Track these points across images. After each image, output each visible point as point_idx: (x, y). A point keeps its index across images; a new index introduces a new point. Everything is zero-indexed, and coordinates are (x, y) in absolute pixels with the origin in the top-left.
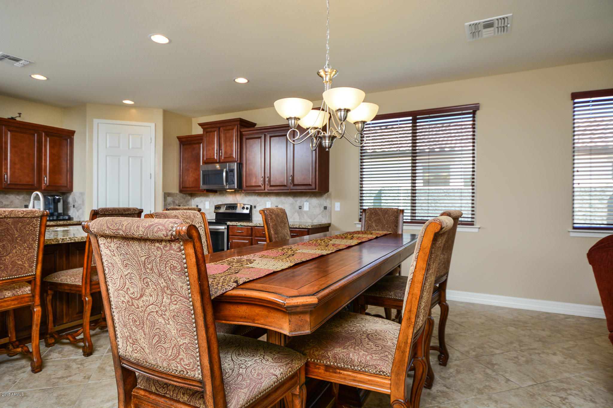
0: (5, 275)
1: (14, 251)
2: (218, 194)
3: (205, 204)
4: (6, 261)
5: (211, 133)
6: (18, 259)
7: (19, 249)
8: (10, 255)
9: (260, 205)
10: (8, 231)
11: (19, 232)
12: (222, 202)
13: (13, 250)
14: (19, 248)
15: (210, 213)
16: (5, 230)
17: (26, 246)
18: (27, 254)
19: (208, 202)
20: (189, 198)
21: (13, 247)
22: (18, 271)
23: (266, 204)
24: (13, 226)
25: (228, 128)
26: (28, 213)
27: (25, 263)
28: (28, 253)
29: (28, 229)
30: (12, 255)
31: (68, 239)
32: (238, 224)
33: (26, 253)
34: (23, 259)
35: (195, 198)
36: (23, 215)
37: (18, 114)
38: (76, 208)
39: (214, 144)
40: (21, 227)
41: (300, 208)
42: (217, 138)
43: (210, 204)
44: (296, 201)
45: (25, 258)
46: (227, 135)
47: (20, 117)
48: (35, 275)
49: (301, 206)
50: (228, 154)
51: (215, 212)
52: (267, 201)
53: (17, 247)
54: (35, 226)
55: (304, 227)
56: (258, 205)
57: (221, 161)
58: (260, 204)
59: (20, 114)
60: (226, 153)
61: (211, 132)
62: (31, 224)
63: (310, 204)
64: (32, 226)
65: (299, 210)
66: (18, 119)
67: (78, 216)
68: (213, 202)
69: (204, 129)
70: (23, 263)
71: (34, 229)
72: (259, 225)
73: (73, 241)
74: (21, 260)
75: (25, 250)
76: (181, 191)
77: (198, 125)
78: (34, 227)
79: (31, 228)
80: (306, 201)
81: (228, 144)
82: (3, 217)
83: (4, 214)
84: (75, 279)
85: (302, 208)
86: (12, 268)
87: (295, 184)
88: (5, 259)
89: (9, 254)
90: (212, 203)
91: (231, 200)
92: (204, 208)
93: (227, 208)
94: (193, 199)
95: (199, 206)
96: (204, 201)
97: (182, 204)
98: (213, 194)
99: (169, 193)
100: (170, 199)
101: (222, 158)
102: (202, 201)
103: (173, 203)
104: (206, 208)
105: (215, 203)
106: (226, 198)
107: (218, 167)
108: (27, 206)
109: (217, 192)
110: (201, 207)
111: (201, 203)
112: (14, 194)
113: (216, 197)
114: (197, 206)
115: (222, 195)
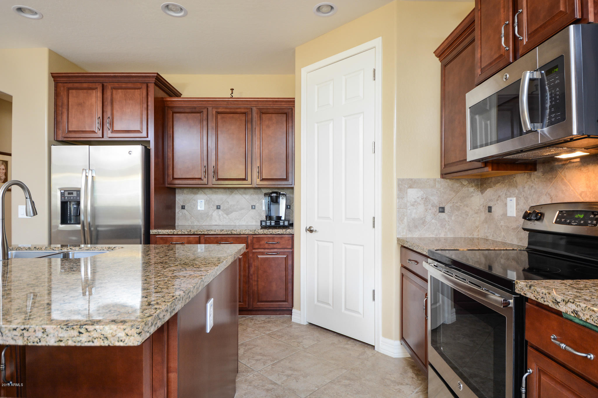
3: (506, 205)
19: (514, 199)
20: (472, 189)
35: (486, 189)
47: (233, 93)
57: (520, 52)
60: (532, 16)
66: (230, 96)
68: (526, 198)
90: (522, 203)
91: (581, 190)
92: (505, 214)
93: (564, 217)
94: (482, 193)
95: (493, 210)
96: (504, 195)
97: (450, 205)
98: (526, 175)
99: (412, 179)
100: (413, 194)
101: (522, 40)
102: (499, 196)
103: (426, 200)
104: (508, 215)
105: (530, 201)
106: (565, 184)
107: (508, 76)
108: (254, 207)
109: (535, 170)
110: (497, 210)
111: (497, 200)
112: (240, 192)
113: (532, 185)
114: (490, 209)
115: (549, 176)
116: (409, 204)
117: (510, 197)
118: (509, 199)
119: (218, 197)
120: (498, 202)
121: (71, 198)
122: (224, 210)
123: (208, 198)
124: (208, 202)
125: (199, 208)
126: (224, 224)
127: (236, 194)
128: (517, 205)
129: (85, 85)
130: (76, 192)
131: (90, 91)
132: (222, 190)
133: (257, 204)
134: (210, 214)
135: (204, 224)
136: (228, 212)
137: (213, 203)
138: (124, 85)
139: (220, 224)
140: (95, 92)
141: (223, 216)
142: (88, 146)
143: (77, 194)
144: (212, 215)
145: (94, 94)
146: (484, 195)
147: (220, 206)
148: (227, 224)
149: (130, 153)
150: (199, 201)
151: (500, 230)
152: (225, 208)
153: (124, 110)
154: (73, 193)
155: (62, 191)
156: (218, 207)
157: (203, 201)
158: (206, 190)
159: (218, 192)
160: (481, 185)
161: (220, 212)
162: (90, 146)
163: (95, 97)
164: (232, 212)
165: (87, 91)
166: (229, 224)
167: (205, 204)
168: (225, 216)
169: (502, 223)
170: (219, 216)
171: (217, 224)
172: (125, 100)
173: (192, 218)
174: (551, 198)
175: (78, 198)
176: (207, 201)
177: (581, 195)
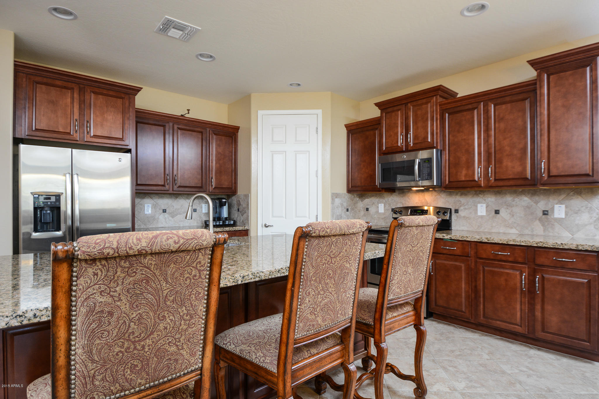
0: (143, 382)
1: (161, 326)
2: (396, 193)
3: (378, 207)
4: (146, 350)
5: (393, 114)
6: (170, 342)
7: (172, 320)
8: (152, 336)
9: (465, 209)
10: (147, 282)
11: (171, 285)
12: (403, 205)
13: (159, 324)
14: (171, 318)
15: (385, 218)
16: (142, 281)
17: (185, 312)
18: (186, 330)
19: (383, 205)
20: (358, 199)
21: (159, 318)
22: (169, 368)
23: (477, 206)
24: (157, 273)
25: (420, 102)
26: (187, 240)
27: (183, 348)
28: (189, 326)
29: (188, 275)
30: (158, 335)
31: (251, 276)
32: (446, 237)
33: (185, 327)
34: (179, 341)
35: (365, 199)
36: (178, 246)
37: (187, 110)
38: (241, 212)
39: (397, 127)
40: (174, 273)
41: (545, 213)
42: (402, 118)
43: (385, 207)
44: (537, 203)
45: (183, 337)
46: (419, 113)
47: (189, 113)
48: (201, 369)
49: (547, 211)
50: (420, 139)
51: (393, 217)
52: (479, 203)
53: (167, 316)
54: (202, 268)
55: (590, 249)
56: (462, 208)
57: (409, 148)
58: (466, 207)
59: (188, 110)
60: (415, 137)
61: (393, 111)
62: (194, 265)
63: (566, 207)
64: (196, 268)
65: (544, 216)
66: (187, 116)
67: (243, 221)
68: (390, 204)
69: (382, 110)
70: (179, 349)
71: (200, 273)
72: (486, 241)
73: (257, 279)
74: (175, 344)
75: (183, 321)
76: (349, 191)
77: (374, 105)
78: (199, 271)
79: (193, 273)
80: (560, 203)
81: (420, 124)
82: (137, 253)
83: (138, 247)
84: (265, 356)
85: (549, 213)
86: (159, 363)
87: (551, 174)
88: (143, 347)
89: (152, 333)
90: (387, 206)
91: (416, 201)
92: (377, 212)
93: (413, 212)
94: (362, 201)
95: (369, 210)
96: (377, 203)
97: (350, 207)
98: (390, 194)
99: (337, 193)
100: (338, 201)
101: (411, 144)
102: (373, 203)
103: (342, 205)
104: (379, 212)
105: (392, 205)
106: (409, 199)
107: (405, 157)
108: (195, 210)
109: (395, 192)
110: (372, 210)
111: (372, 205)
112: (184, 197)
113: (393, 198)
114: (367, 209)
115: (402, 195)
116: (336, 207)
117: (380, 203)
118: (380, 205)
119: (165, 202)
120: (373, 206)
121: (47, 203)
122: (170, 214)
123: (155, 203)
124: (154, 207)
125: (146, 212)
126: (170, 226)
127: (180, 199)
128: (384, 207)
129: (58, 83)
130: (55, 197)
131: (64, 90)
132: (168, 196)
133: (198, 208)
134: (157, 217)
135: (150, 227)
136: (173, 215)
137: (159, 207)
138: (105, 92)
139: (166, 226)
140: (71, 92)
141: (169, 219)
142: (70, 149)
143: (56, 199)
144: (158, 218)
145: (70, 94)
146: (363, 202)
147: (166, 210)
148: (172, 226)
149: (120, 160)
150: (146, 205)
151: (374, 219)
152: (170, 212)
153: (106, 116)
154: (50, 198)
155: (35, 196)
156: (164, 211)
157: (150, 205)
158: (152, 196)
159: (164, 197)
160: (361, 196)
161: (166, 215)
162: (73, 150)
163: (71, 98)
164: (177, 215)
165: (61, 89)
166: (174, 226)
167: (152, 208)
168: (171, 218)
169: (375, 216)
170: (165, 219)
171: (164, 226)
172: (107, 106)
173: (139, 221)
174: (403, 204)
175: (57, 203)
176: (153, 205)
177: (416, 203)
